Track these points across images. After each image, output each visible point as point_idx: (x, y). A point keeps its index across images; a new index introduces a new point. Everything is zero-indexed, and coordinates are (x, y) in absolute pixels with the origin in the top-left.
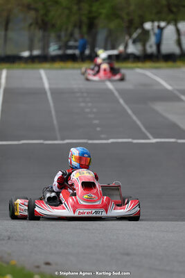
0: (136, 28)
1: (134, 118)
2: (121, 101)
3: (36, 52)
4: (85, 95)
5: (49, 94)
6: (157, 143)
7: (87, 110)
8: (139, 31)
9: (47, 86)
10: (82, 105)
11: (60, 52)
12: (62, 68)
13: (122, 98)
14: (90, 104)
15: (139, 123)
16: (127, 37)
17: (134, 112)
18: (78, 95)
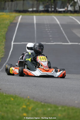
0: (72, 1)
1: (65, 35)
2: (61, 28)
3: (35, 9)
4: (48, 26)
5: (35, 25)
6: (72, 44)
7: (48, 32)
8: (73, 2)
9: (35, 22)
10: (47, 29)
11: (43, 9)
12: (43, 15)
13: (62, 27)
14: (49, 30)
15: (66, 37)
16: (68, 4)
17: (65, 33)
18: (46, 26)
